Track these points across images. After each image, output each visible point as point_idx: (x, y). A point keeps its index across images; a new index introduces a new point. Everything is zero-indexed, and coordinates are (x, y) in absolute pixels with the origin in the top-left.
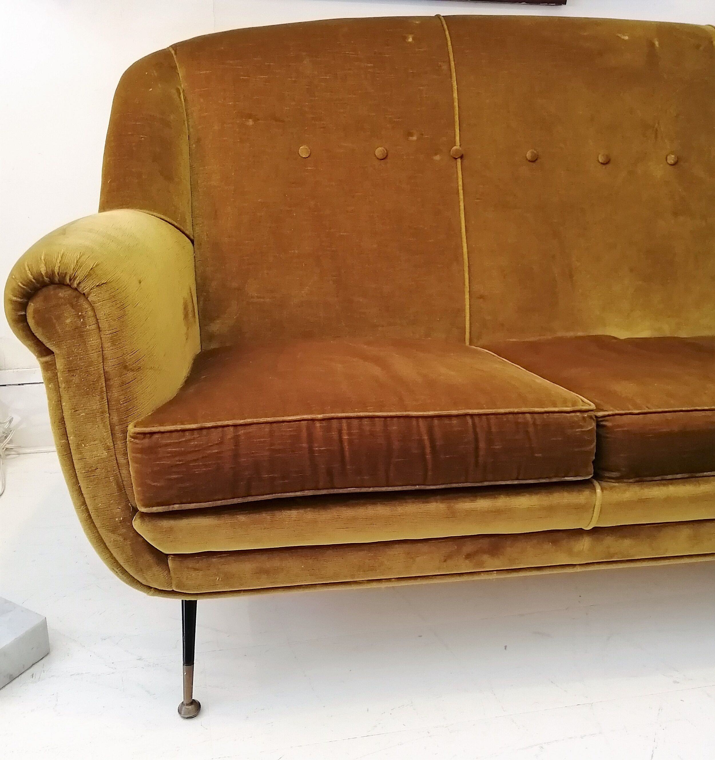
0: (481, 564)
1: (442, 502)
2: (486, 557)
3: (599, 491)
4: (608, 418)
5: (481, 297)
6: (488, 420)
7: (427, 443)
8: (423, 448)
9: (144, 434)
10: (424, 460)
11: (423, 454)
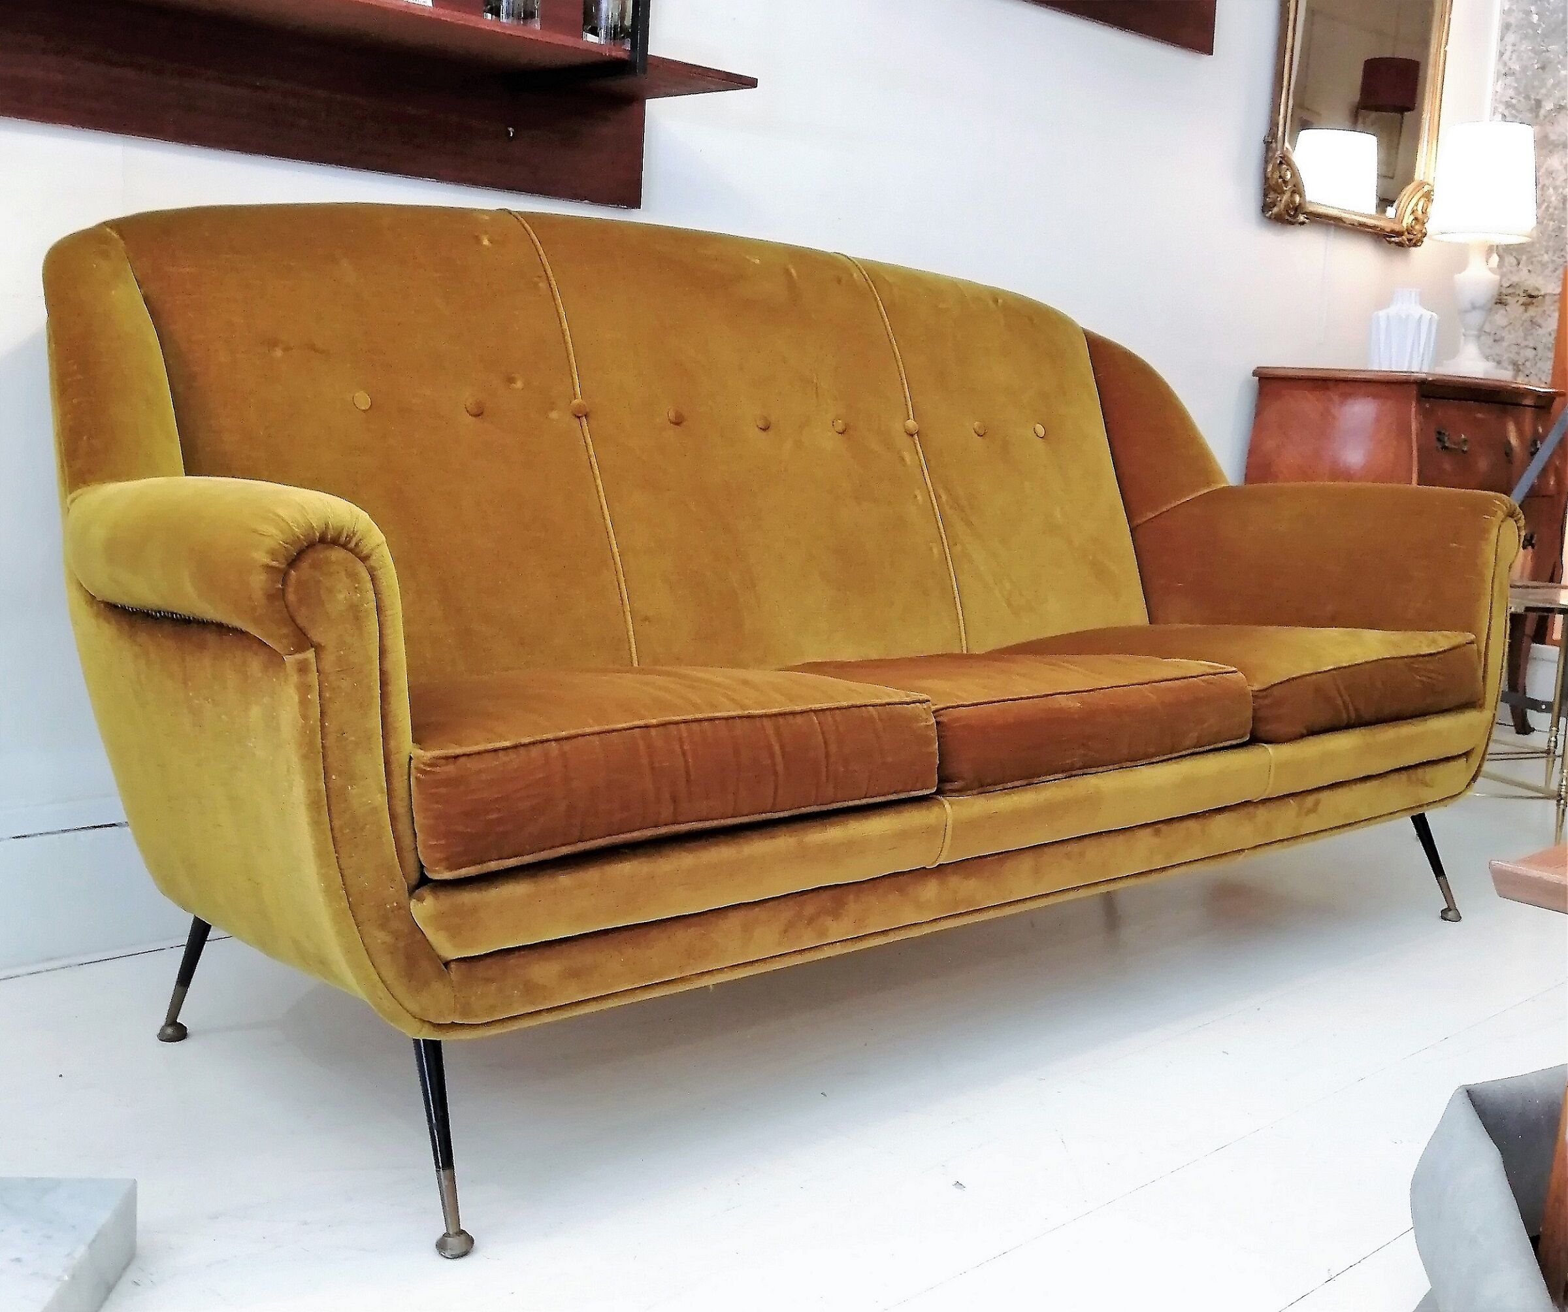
0: (822, 933)
1: (791, 836)
2: (829, 922)
3: (947, 806)
4: (942, 712)
5: (646, 619)
6: (833, 717)
7: (777, 748)
8: (772, 755)
9: (447, 758)
10: (776, 773)
11: (774, 765)
